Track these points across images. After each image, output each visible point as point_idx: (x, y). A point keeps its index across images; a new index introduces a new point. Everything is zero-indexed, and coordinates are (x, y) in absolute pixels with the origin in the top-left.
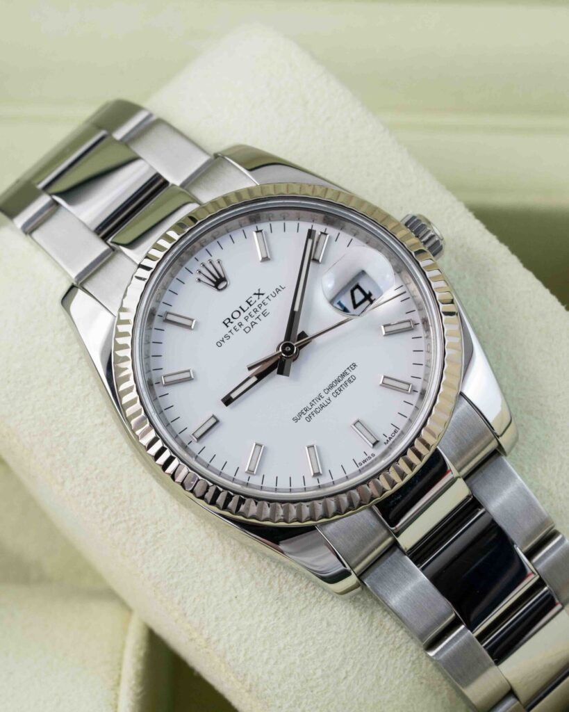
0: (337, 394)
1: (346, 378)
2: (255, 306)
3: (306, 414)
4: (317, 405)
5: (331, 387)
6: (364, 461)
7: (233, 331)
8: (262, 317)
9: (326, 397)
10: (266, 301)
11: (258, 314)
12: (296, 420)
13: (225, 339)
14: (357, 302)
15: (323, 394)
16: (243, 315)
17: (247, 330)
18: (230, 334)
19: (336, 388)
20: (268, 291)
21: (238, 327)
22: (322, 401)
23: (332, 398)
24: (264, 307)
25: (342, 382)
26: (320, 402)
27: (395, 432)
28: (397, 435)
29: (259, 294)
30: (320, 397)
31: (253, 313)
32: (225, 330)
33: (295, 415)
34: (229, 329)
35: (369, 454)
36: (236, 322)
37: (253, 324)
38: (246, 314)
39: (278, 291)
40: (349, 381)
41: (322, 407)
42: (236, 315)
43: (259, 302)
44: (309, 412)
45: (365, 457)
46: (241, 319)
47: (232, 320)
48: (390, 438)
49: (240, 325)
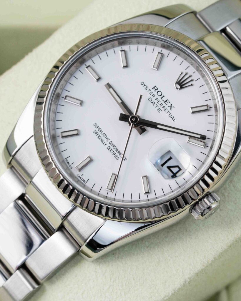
0: (109, 149)
1: (118, 154)
2: (164, 104)
3: (98, 131)
4: (103, 137)
5: (113, 146)
6: (68, 163)
7: (150, 92)
8: (157, 108)
9: (108, 143)
10: (167, 111)
11: (159, 106)
12: (95, 125)
13: (145, 87)
14: (172, 169)
15: (109, 141)
16: (159, 98)
17: (150, 100)
18: (148, 90)
19: (112, 148)
20: (173, 112)
21: (152, 94)
22: (105, 140)
23: (107, 146)
24: (163, 109)
25: (115, 152)
26: (104, 139)
27: (84, 181)
28: (83, 182)
29: (171, 107)
30: (108, 139)
31: (160, 103)
32: (150, 87)
33: (98, 125)
34: (151, 89)
35: (72, 165)
36: (155, 93)
37: (153, 103)
38: (160, 99)
39: (173, 118)
40: (116, 156)
41: (102, 140)
42: (159, 93)
43: (166, 107)
44: (99, 133)
45: (70, 163)
46: (157, 96)
47: (157, 91)
48: (81, 178)
49: (153, 96)
